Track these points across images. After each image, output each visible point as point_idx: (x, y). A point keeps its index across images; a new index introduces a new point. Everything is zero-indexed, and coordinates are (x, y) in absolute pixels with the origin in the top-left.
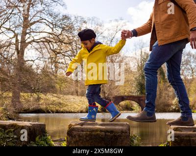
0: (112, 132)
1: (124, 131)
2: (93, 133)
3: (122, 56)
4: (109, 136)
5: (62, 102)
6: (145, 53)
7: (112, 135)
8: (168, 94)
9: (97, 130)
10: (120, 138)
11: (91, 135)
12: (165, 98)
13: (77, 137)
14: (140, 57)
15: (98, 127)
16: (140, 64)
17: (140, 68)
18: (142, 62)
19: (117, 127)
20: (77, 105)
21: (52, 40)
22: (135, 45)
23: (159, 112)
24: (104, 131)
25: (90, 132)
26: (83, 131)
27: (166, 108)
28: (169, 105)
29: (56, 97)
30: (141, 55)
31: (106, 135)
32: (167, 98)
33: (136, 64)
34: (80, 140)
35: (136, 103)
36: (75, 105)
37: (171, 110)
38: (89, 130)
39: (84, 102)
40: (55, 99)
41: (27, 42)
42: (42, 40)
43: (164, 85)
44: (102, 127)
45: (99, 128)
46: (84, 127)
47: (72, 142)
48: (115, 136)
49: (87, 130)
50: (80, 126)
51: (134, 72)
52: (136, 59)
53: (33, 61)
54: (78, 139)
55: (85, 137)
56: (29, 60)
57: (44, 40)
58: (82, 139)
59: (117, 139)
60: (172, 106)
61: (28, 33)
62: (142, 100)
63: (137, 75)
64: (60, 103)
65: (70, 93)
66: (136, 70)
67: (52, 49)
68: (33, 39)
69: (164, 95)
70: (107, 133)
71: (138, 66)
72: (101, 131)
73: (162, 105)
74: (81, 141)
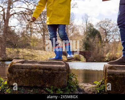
0: (50, 69)
1: (61, 69)
2: (32, 70)
3: (74, 25)
4: (47, 73)
5: (33, 54)
6: (89, 23)
7: (50, 72)
8: (104, 51)
9: (36, 68)
10: (58, 76)
11: (30, 72)
12: (101, 53)
13: (17, 74)
14: (85, 26)
15: (37, 64)
16: (85, 31)
17: (85, 33)
18: (87, 29)
19: (55, 65)
20: (44, 56)
21: (27, 13)
22: (82, 18)
23: (97, 62)
24: (43, 69)
25: (29, 69)
26: (23, 68)
27: (102, 59)
28: (104, 58)
29: (30, 51)
30: (86, 24)
31: (44, 72)
32: (102, 53)
33: (83, 30)
34: (20, 76)
35: (83, 56)
36: (43, 57)
37: (105, 60)
38: (28, 68)
39: (48, 54)
40: (29, 52)
41: (10, 14)
42: (21, 13)
43: (101, 44)
44: (41, 65)
45: (38, 66)
46: (24, 64)
47: (13, 79)
48: (53, 73)
49: (27, 67)
50: (20, 64)
51: (81, 36)
52: (83, 27)
53: (15, 27)
54: (18, 76)
55: (24, 74)
56: (12, 26)
57: (22, 13)
58: (21, 75)
59: (54, 76)
60: (106, 58)
61: (11, 8)
62: (86, 54)
63: (84, 38)
64: (33, 55)
65: (39, 48)
66: (83, 34)
67: (27, 19)
68: (14, 12)
69: (100, 51)
70: (45, 71)
71: (84, 32)
72: (40, 68)
73: (99, 57)
74: (21, 78)
